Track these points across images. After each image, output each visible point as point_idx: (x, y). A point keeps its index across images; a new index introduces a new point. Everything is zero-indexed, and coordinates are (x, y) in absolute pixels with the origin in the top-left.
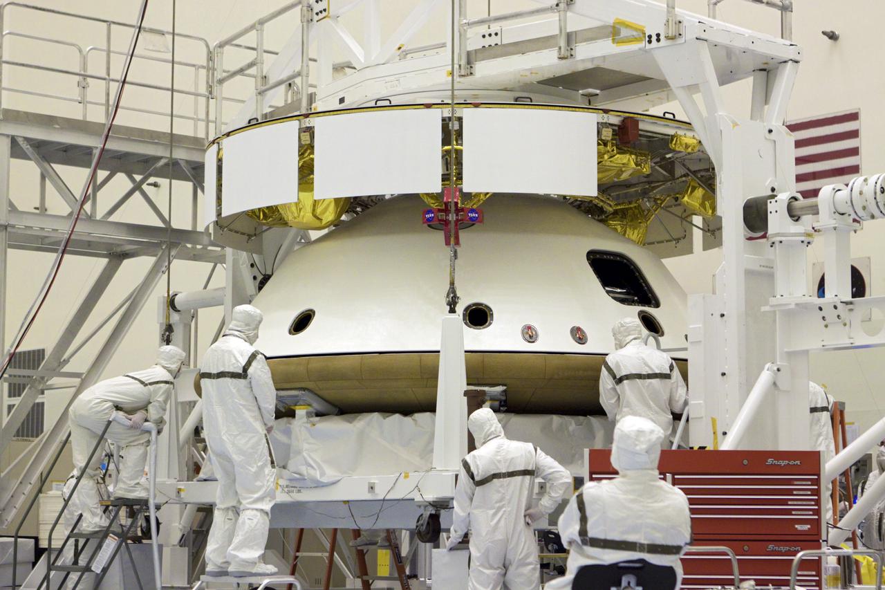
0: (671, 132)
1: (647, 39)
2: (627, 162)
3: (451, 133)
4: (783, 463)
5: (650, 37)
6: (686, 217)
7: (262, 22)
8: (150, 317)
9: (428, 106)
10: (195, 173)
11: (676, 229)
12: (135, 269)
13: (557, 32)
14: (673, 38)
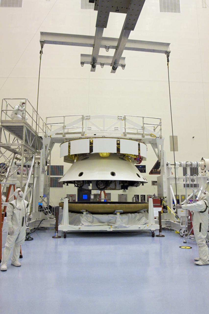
1: (156, 137)
3: (139, 146)
14: (161, 138)
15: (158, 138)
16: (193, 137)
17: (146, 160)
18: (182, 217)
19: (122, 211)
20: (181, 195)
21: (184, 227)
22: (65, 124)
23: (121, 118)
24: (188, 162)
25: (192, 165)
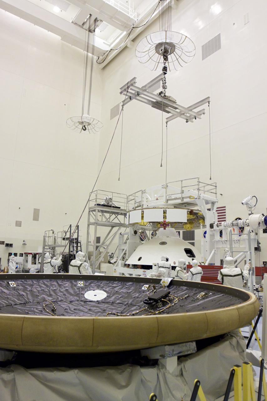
0: (198, 212)
1: (195, 199)
2: (192, 217)
3: (165, 212)
4: (217, 268)
6: (199, 223)
7: (135, 193)
8: (118, 235)
9: (161, 208)
10: (125, 215)
11: (198, 225)
12: (115, 229)
13: (181, 197)
14: (199, 199)
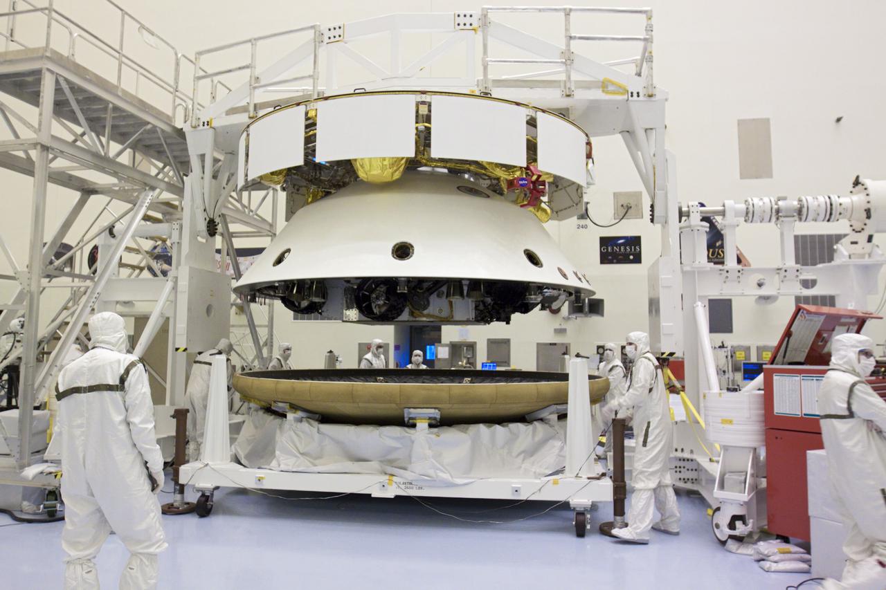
1: (630, 94)
5: (632, 93)
9: (518, 104)
13: (563, 78)
14: (650, 96)
15: (635, 95)
16: (836, 118)
17: (642, 217)
18: (726, 448)
19: (435, 413)
20: (758, 348)
21: (732, 502)
22: (257, 72)
23: (468, 20)
24: (784, 199)
25: (805, 210)
